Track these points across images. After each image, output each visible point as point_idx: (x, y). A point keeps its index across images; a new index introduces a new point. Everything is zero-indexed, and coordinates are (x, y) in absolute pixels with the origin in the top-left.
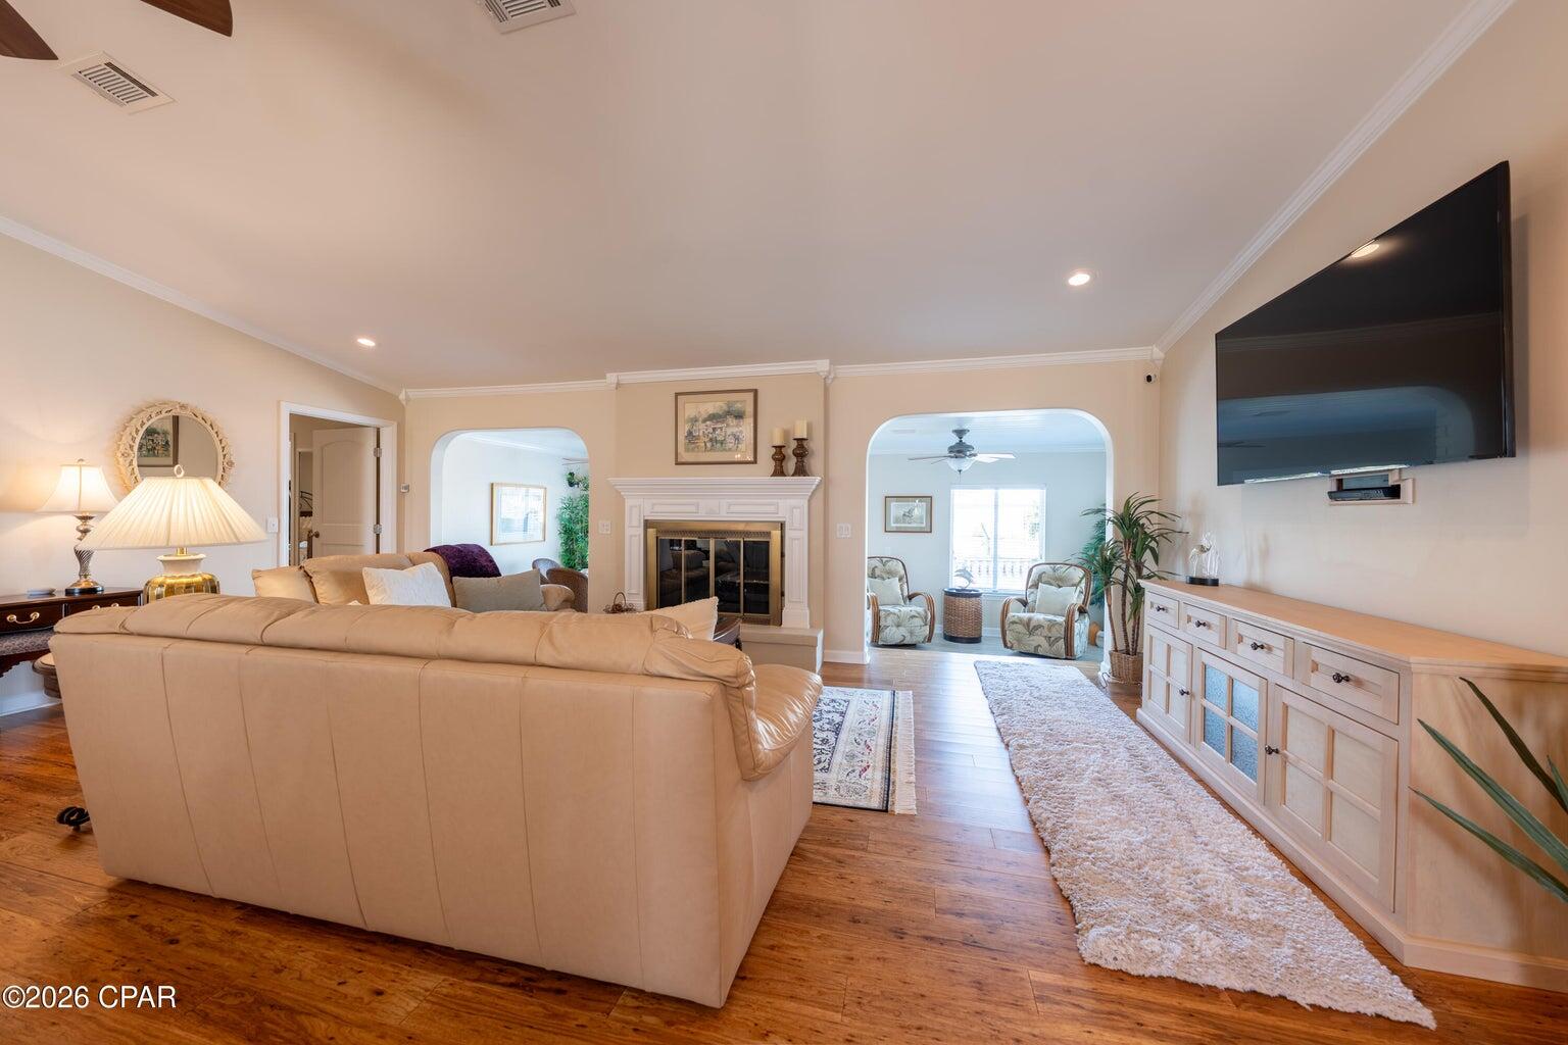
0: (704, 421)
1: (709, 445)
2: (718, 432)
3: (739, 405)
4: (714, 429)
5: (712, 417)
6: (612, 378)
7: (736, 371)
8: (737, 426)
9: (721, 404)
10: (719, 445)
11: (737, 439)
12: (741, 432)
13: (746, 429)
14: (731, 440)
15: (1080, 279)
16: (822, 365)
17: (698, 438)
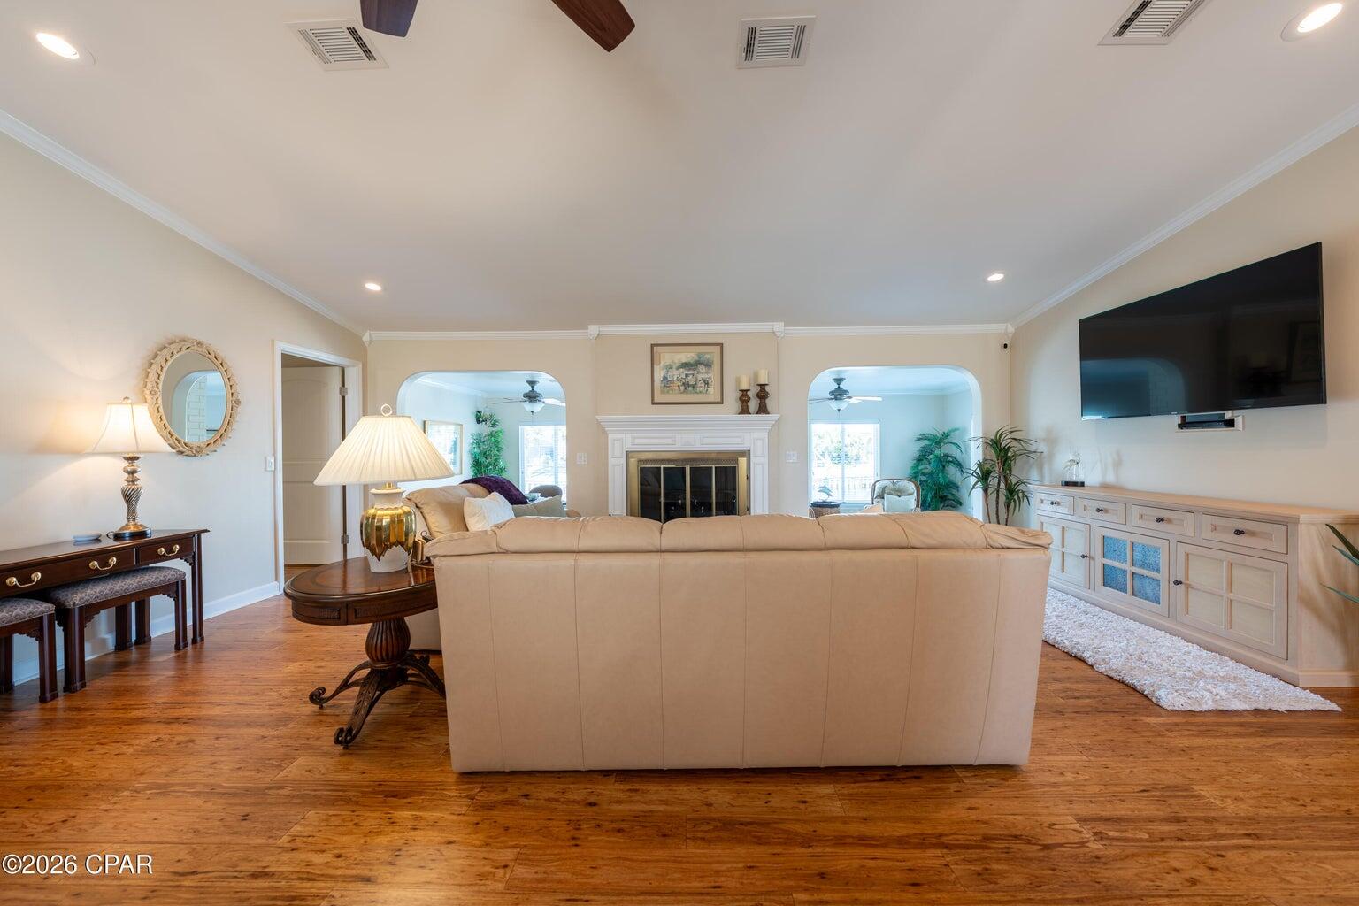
0: (678, 368)
1: (682, 388)
2: (690, 377)
3: (708, 356)
4: (687, 375)
5: (685, 365)
6: (593, 329)
7: (707, 328)
8: (707, 373)
9: (692, 354)
10: (691, 389)
11: (707, 383)
12: (710, 378)
13: (713, 375)
14: (701, 384)
15: (996, 277)
16: (779, 327)
17: (672, 382)
